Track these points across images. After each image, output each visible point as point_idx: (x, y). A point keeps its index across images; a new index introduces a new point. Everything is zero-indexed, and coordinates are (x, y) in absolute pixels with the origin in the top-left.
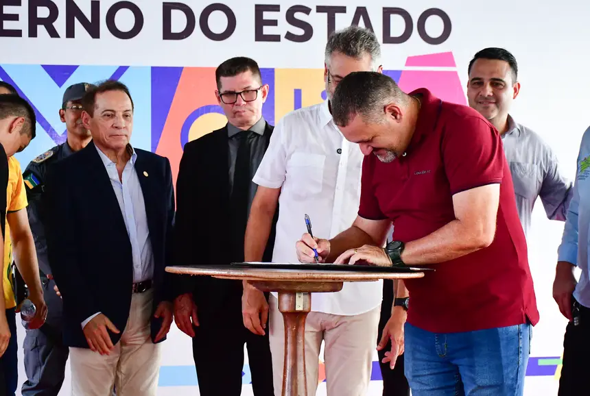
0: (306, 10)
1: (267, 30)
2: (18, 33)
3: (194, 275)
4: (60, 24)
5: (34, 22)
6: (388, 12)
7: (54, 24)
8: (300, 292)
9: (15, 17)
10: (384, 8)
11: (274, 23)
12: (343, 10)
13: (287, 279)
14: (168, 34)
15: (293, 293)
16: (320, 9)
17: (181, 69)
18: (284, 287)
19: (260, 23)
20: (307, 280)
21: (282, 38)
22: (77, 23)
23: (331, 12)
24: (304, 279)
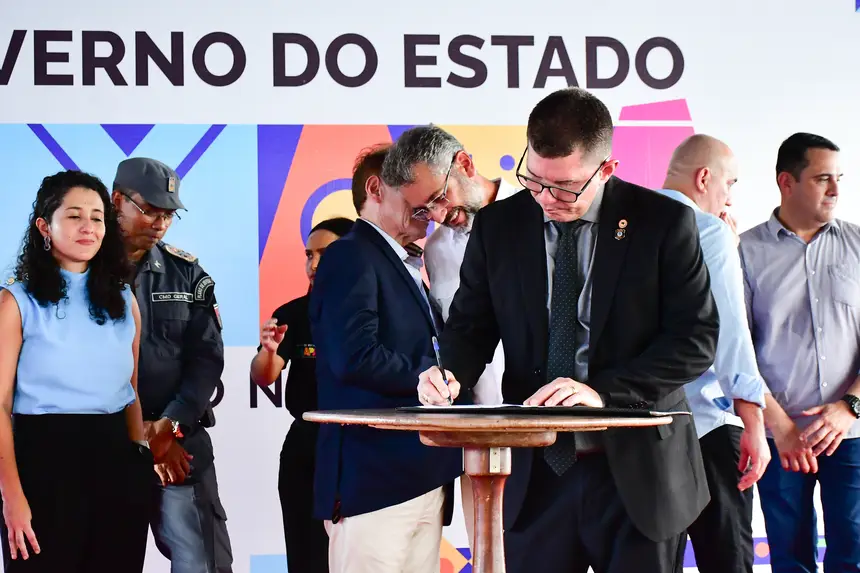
0: (477, 42)
1: (422, 71)
2: (67, 80)
3: (346, 424)
4: (127, 66)
5: (90, 63)
6: (593, 43)
7: (118, 66)
8: (496, 446)
9: (63, 57)
10: (588, 38)
11: (432, 60)
12: (529, 41)
13: (481, 428)
14: (281, 79)
15: (485, 448)
16: (497, 40)
17: (299, 128)
18: (474, 440)
19: (411, 61)
20: (508, 430)
21: (444, 82)
22: (151, 63)
23: (513, 44)
24: (505, 428)
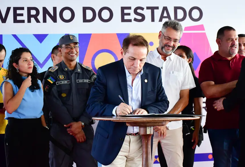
0: (142, 9)
1: (126, 17)
2: (23, 21)
5: (30, 16)
6: (176, 8)
7: (38, 17)
9: (22, 15)
10: (174, 7)
11: (129, 14)
12: (157, 8)
14: (85, 20)
16: (148, 8)
17: (91, 34)
19: (123, 14)
22: (47, 16)
23: (153, 9)
